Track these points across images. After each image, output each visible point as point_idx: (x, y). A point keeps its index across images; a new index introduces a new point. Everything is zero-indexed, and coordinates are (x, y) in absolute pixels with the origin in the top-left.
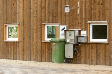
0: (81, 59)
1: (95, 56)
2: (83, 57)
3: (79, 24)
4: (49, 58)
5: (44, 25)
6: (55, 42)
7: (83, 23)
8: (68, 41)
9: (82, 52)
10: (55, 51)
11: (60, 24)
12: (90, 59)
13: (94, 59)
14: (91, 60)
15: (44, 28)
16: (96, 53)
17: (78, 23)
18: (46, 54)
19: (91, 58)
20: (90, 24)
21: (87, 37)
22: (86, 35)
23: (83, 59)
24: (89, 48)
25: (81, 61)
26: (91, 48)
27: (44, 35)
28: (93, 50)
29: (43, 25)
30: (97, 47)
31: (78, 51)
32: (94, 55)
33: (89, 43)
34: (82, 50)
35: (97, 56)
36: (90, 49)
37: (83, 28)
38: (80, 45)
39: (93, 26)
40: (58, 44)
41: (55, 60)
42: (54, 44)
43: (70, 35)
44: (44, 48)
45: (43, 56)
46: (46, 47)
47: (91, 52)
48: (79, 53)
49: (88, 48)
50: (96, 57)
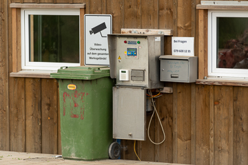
0: (170, 143)
1: (231, 131)
2: (180, 137)
3: (165, 12)
4: (41, 138)
5: (19, 9)
6: (72, 81)
7: (180, 10)
8: (124, 77)
9: (175, 116)
10: (75, 116)
11: (85, 10)
12: (207, 143)
13: (224, 144)
14: (212, 147)
15: (18, 21)
16: (235, 122)
17: (161, 9)
18: (29, 122)
19: (212, 139)
20: (206, 11)
21: (198, 62)
22: (192, 54)
23: (179, 143)
24: (204, 101)
25: (172, 150)
26: (212, 103)
27: (19, 51)
28: (219, 109)
29: (14, 13)
30: (235, 100)
31: (160, 112)
32: (223, 130)
33: (204, 86)
34: (175, 109)
35: (236, 134)
36: (207, 106)
37: (180, 25)
38: (167, 90)
39: (220, 20)
40: (87, 89)
41: (73, 148)
42: (71, 87)
43: (133, 53)
44: (19, 98)
45: (17, 130)
46: (30, 94)
47: (212, 116)
48: (162, 120)
49: (200, 104)
50: (231, 139)
